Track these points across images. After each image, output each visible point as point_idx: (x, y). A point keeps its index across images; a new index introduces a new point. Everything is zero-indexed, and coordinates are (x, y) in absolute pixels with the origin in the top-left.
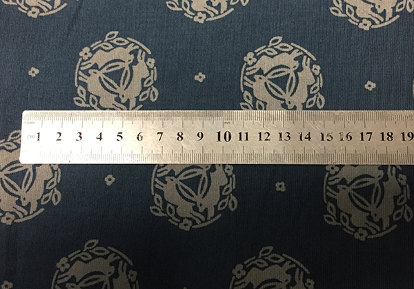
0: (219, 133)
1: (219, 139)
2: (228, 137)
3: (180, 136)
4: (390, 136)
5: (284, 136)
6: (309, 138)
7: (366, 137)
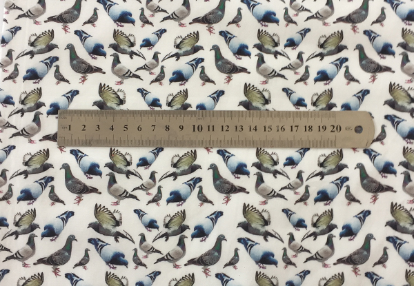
0: (194, 126)
1: (194, 130)
2: (200, 128)
3: (167, 128)
4: (310, 128)
5: (239, 128)
6: (256, 130)
7: (294, 129)
